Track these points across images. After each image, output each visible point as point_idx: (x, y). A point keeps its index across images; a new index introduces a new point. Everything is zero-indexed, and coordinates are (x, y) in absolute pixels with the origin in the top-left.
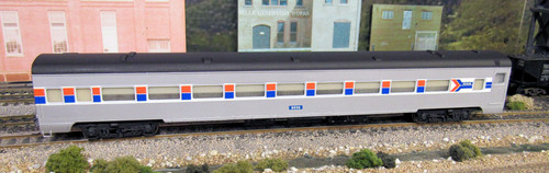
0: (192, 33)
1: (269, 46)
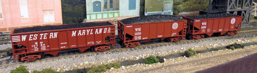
0: (64, 6)
1: (101, 11)
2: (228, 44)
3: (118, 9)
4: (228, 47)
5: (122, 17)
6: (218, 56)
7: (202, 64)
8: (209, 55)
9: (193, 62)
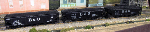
0: (50, 1)
1: (67, 3)
2: (127, 21)
3: (75, 2)
4: (126, 23)
5: (77, 6)
6: (120, 27)
7: (111, 30)
8: (116, 26)
9: (108, 29)
